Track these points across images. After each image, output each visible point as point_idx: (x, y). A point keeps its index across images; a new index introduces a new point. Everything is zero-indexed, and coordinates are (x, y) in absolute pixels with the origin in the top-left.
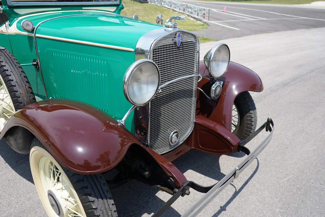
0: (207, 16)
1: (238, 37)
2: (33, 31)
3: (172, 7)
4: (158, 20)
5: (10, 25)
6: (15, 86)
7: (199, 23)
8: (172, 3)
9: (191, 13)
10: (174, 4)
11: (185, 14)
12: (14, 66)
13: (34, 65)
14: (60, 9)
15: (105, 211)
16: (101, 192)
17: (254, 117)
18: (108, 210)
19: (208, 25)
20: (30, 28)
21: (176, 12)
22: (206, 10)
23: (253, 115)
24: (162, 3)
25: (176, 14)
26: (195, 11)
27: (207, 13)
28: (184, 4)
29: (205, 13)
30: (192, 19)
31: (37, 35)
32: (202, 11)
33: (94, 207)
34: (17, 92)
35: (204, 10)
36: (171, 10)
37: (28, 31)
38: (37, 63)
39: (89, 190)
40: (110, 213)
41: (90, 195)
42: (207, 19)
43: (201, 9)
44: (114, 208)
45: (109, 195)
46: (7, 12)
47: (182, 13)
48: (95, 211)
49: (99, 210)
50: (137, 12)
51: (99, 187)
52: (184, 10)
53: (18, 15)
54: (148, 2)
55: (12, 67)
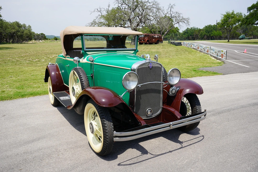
0: (224, 56)
1: (244, 72)
2: (93, 61)
3: (200, 49)
4: (155, 58)
5: (84, 59)
6: (83, 82)
7: (218, 61)
8: (200, 46)
9: (213, 53)
10: (201, 47)
11: (209, 55)
12: (84, 74)
13: (91, 76)
14: (106, 52)
15: (109, 126)
16: (108, 118)
17: (198, 109)
18: (110, 126)
19: (224, 63)
20: (92, 60)
21: (202, 53)
22: (224, 51)
23: (197, 108)
24: (192, 45)
25: (201, 54)
26: (216, 52)
27: (224, 53)
28: (208, 46)
29: (223, 54)
30: (213, 58)
31: (94, 63)
32: (221, 52)
33: (105, 123)
34: (84, 84)
35: (222, 51)
36: (198, 51)
37: (91, 61)
38: (93, 75)
39: (104, 117)
40: (111, 127)
41: (104, 118)
42: (224, 58)
43: (220, 51)
44: (113, 127)
45: (111, 121)
46: (84, 53)
47: (207, 54)
48: (105, 125)
49: (106, 125)
50: (170, 53)
51: (108, 117)
52: (208, 51)
53: (88, 55)
54: (182, 45)
55: (83, 74)
